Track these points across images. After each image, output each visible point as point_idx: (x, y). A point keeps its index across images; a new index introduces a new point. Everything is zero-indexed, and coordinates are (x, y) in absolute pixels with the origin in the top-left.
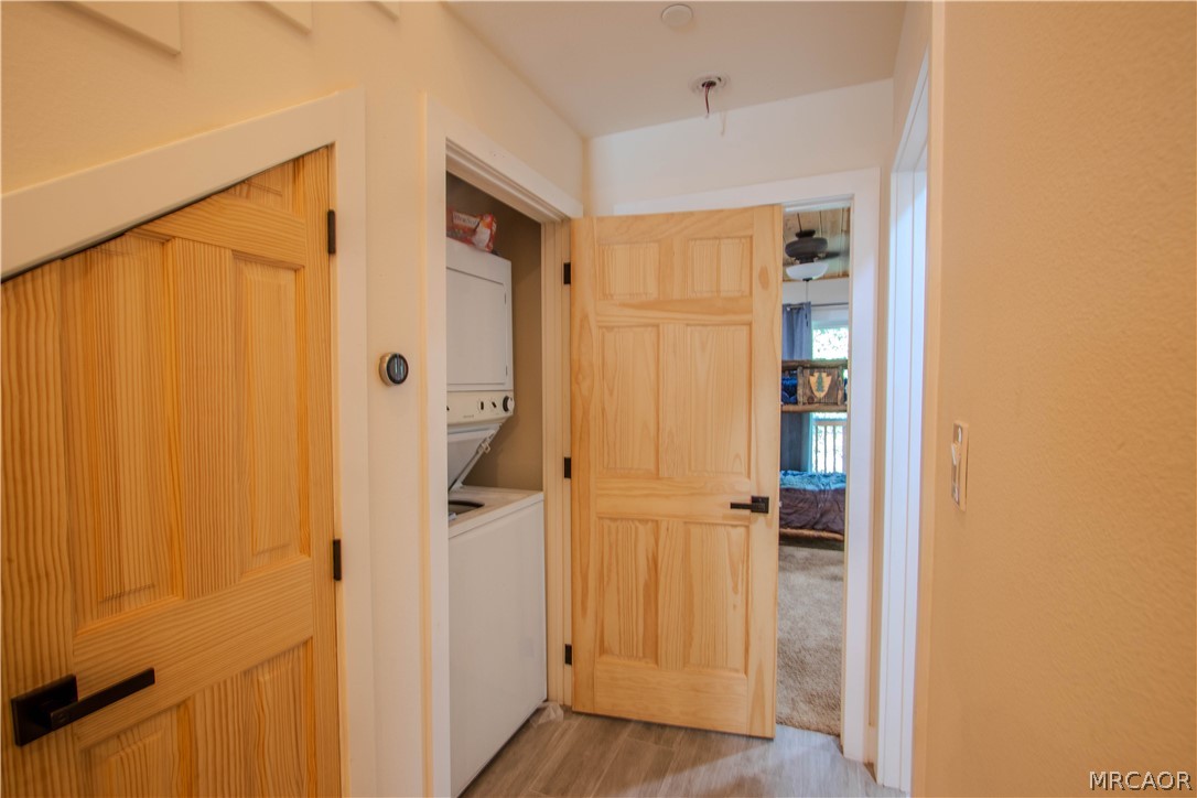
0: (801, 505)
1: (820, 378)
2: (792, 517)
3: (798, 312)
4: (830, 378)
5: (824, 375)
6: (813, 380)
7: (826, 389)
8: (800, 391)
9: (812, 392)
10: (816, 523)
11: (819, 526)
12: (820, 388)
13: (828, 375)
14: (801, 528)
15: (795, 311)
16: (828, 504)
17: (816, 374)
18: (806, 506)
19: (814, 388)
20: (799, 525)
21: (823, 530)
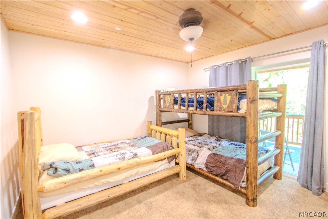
0: (218, 163)
1: (225, 97)
2: (214, 169)
3: (245, 63)
4: (230, 97)
5: (227, 95)
6: (222, 98)
7: (228, 103)
8: (215, 104)
9: (221, 105)
10: (224, 175)
11: (225, 177)
12: (225, 103)
13: (229, 96)
14: (217, 175)
15: (244, 63)
16: (230, 167)
17: (223, 95)
18: (221, 164)
19: (222, 103)
20: (215, 174)
21: (226, 180)
